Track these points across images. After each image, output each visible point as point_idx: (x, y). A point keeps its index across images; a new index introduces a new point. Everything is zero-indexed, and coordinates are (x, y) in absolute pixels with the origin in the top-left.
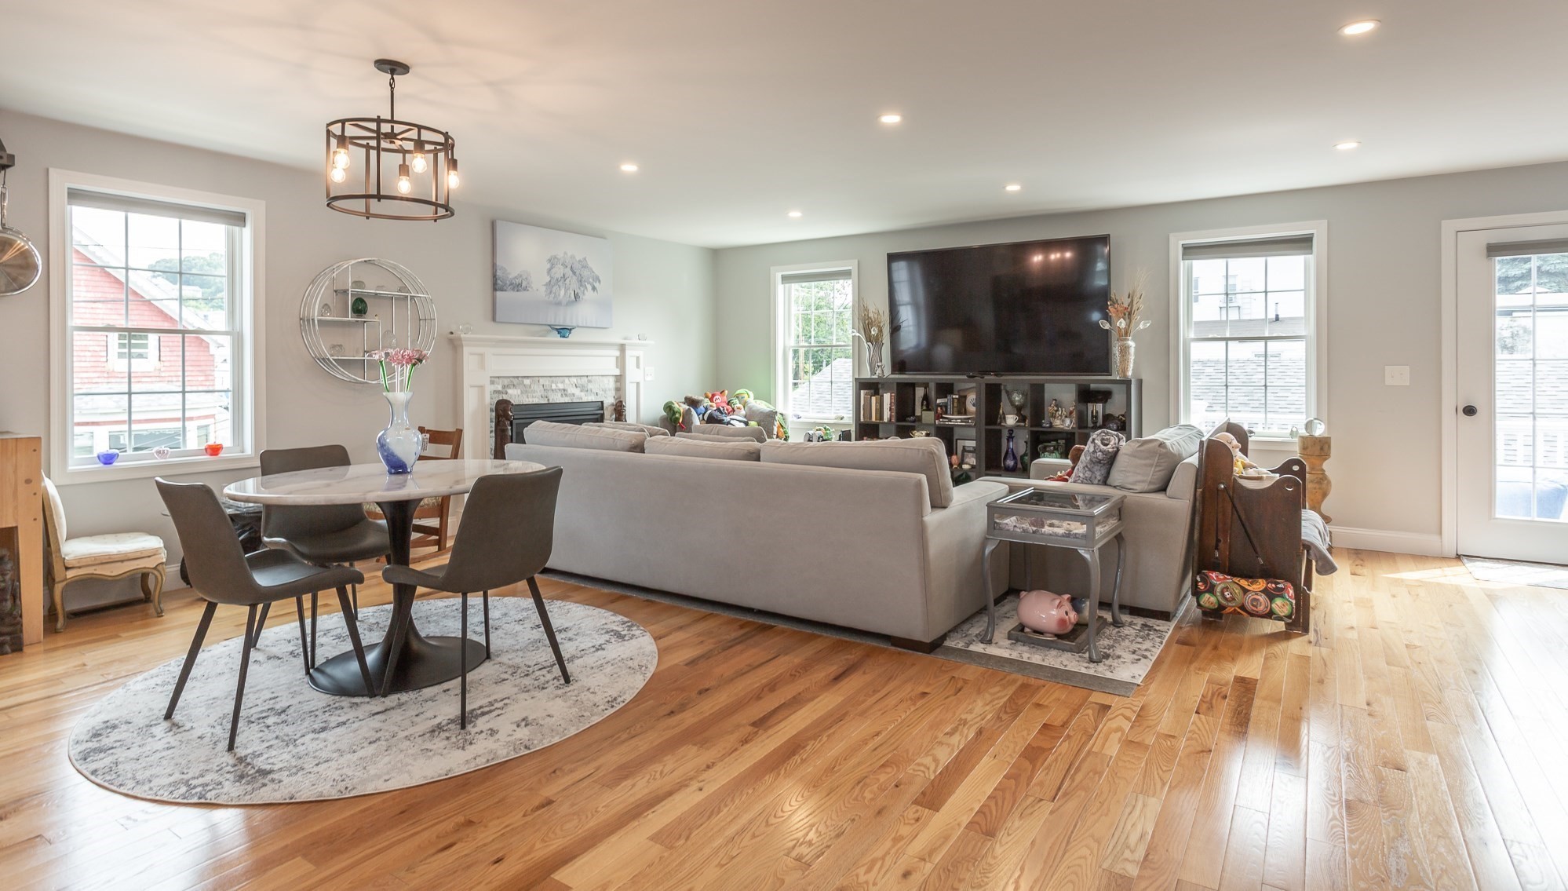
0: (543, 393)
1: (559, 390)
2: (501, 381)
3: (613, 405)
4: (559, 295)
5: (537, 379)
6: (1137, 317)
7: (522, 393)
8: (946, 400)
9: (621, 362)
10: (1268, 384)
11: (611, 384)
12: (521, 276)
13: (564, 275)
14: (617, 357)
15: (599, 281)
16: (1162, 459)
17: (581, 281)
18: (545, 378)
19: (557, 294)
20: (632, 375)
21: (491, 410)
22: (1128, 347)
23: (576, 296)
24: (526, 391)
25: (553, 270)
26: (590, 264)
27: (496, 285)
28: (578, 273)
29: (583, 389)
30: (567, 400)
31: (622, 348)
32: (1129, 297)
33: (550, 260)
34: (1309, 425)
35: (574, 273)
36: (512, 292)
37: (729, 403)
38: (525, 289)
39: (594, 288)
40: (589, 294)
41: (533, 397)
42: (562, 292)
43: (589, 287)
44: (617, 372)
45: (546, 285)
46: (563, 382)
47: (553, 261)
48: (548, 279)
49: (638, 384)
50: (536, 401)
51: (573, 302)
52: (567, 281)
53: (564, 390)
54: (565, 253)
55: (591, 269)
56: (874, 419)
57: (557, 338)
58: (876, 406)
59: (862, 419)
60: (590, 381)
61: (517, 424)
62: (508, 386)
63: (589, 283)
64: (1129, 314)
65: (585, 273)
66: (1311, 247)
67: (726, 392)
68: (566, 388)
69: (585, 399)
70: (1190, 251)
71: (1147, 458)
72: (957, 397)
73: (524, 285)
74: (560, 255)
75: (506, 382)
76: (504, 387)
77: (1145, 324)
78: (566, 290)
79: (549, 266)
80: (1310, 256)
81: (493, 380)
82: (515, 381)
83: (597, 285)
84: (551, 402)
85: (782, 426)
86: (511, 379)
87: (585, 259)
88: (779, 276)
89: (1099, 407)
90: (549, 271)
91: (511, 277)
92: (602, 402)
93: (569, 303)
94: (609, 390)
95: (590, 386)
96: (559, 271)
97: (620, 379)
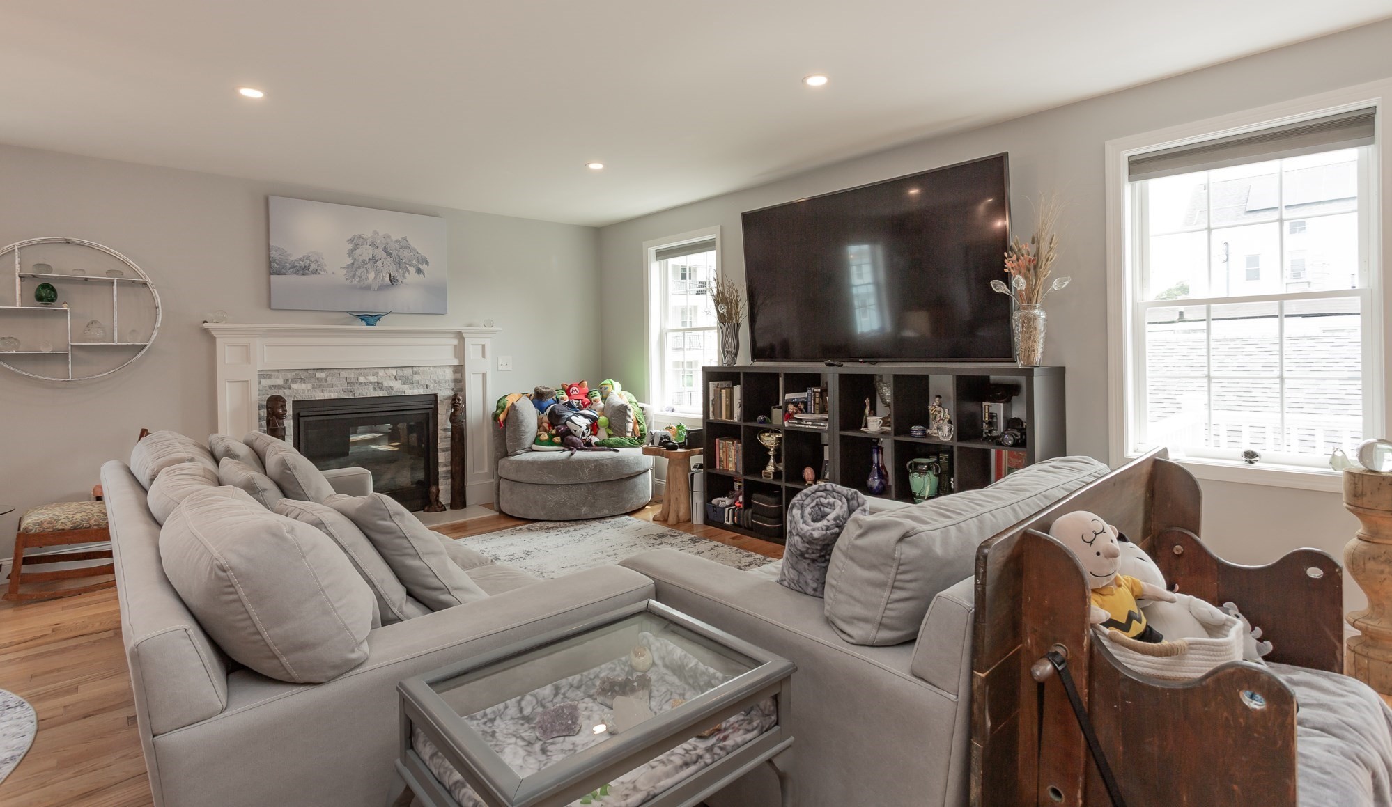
0: (345, 386)
1: (371, 383)
2: (281, 375)
3: (449, 398)
4: (367, 279)
5: (337, 371)
6: (1046, 271)
7: (313, 387)
8: (805, 395)
9: (460, 351)
10: (1286, 374)
11: (449, 374)
12: (308, 258)
13: (373, 257)
14: (455, 346)
15: (427, 263)
16: (904, 573)
17: (399, 263)
18: (349, 371)
19: (364, 277)
20: (474, 363)
21: (260, 407)
22: (1035, 318)
23: (393, 280)
24: (321, 385)
25: (358, 251)
26: (413, 244)
27: (274, 267)
28: (394, 253)
29: (405, 381)
30: (381, 394)
31: (459, 335)
32: (1033, 243)
33: (351, 240)
34: (1366, 452)
35: (390, 254)
36: (295, 276)
37: (587, 396)
38: (315, 272)
39: (419, 271)
40: (412, 276)
41: (330, 392)
42: (372, 275)
43: (412, 270)
44: (456, 362)
45: (347, 267)
46: (376, 374)
47: (356, 242)
48: (350, 261)
49: (484, 374)
50: (333, 396)
51: (387, 286)
52: (379, 263)
53: (378, 383)
54: (375, 232)
55: (415, 250)
56: (724, 418)
57: (362, 326)
58: (727, 401)
59: (711, 417)
60: (416, 373)
61: (305, 422)
62: (293, 381)
63: (411, 265)
64: (1033, 268)
65: (406, 254)
66: (1371, 132)
67: (586, 383)
68: (380, 381)
69: (409, 392)
70: (1141, 167)
71: (872, 567)
72: (819, 390)
73: (313, 267)
74: (368, 234)
75: (289, 376)
76: (286, 381)
77: (1061, 282)
78: (377, 273)
79: (350, 246)
80: (1370, 148)
81: (264, 374)
82: (303, 375)
83: (423, 267)
84: (357, 396)
85: (638, 422)
86: (297, 372)
87: (405, 239)
88: (652, 251)
89: (998, 408)
90: (351, 253)
91: (291, 259)
92: (436, 396)
93: (382, 288)
94: (446, 382)
95: (416, 378)
96: (365, 253)
97: (459, 369)
